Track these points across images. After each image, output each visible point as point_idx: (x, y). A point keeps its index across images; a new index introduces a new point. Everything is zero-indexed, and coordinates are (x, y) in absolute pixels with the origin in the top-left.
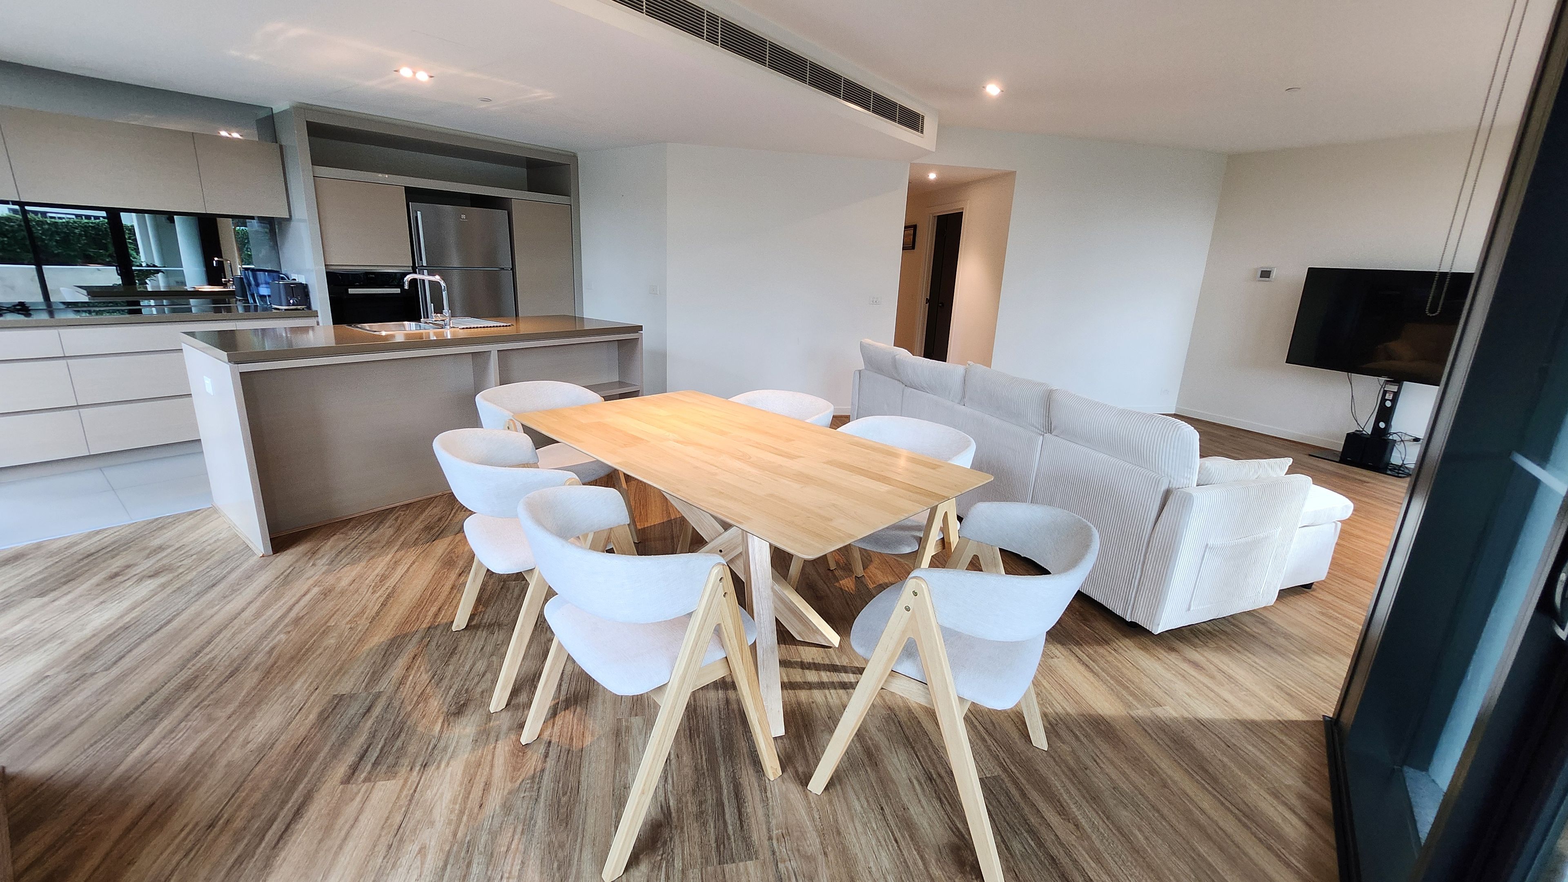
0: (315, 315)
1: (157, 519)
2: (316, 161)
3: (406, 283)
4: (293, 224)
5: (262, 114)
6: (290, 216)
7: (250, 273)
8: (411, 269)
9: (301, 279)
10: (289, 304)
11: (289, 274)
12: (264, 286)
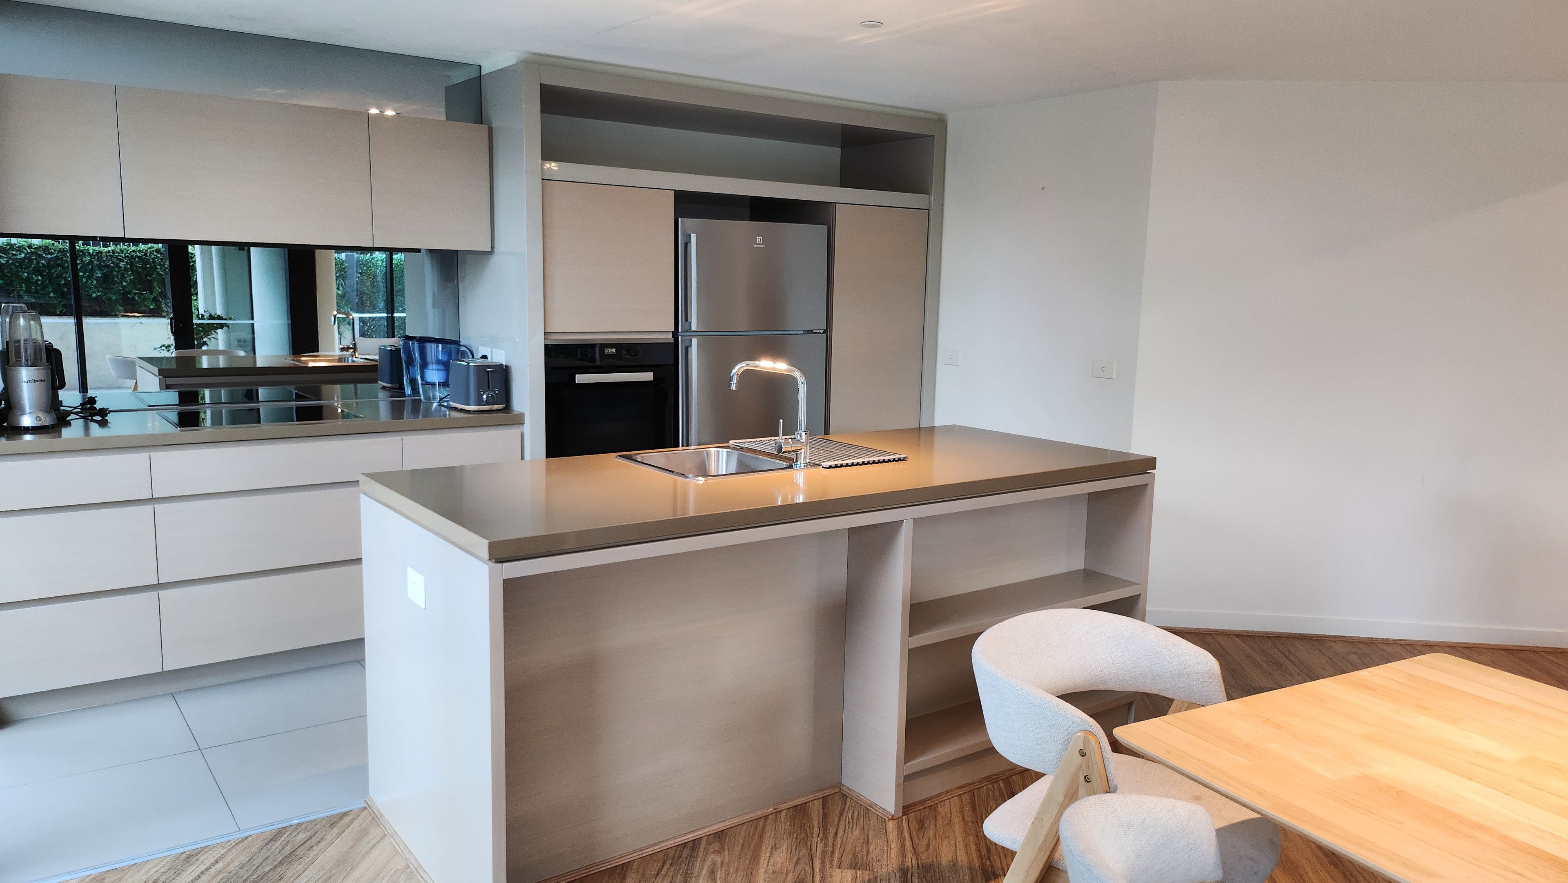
0: (519, 421)
1: (280, 832)
2: (548, 155)
3: (735, 378)
4: (495, 259)
5: (458, 77)
6: (493, 248)
7: (416, 344)
8: (670, 336)
9: (498, 357)
10: (480, 402)
11: (474, 346)
12: (434, 366)
